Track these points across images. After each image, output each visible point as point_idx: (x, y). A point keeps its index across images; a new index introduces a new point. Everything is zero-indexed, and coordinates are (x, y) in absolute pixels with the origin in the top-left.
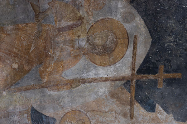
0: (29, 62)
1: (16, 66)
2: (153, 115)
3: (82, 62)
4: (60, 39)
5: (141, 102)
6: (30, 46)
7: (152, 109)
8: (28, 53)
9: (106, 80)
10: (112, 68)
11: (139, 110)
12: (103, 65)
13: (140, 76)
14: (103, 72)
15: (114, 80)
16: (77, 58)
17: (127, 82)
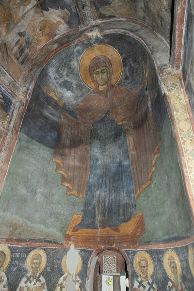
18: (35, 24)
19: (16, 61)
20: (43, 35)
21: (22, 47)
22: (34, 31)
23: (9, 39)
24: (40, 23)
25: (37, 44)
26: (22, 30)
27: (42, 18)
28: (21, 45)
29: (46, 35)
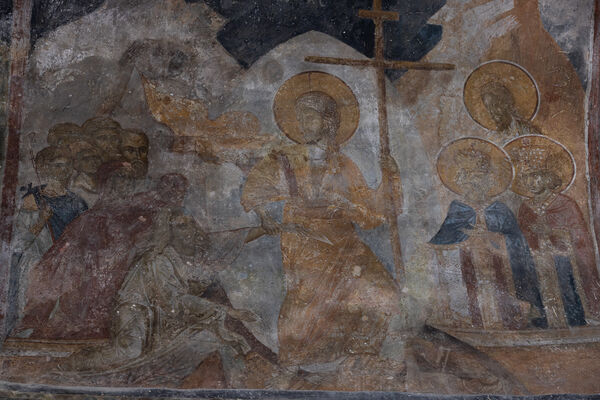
0: (350, 246)
1: (357, 270)
2: (447, 30)
3: (350, 153)
4: (310, 192)
5: (424, 51)
6: (322, 245)
7: (436, 31)
8: (335, 248)
9: (383, 112)
10: (363, 101)
11: (438, 53)
12: (357, 116)
13: (378, 53)
14: (370, 118)
15: (383, 97)
16: (343, 163)
17: (388, 75)
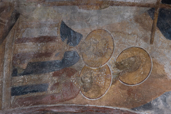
9: (133, 5)
11: (160, 37)
13: (164, 5)
15: (140, 6)
17: (152, 9)
18: (116, 42)
19: (6, 71)
20: (114, 82)
21: (45, 59)
22: (102, 55)
23: (35, 16)
24: (128, 50)
25: (86, 89)
26: (77, 28)
27: (143, 44)
28: (47, 54)
29: (122, 87)
